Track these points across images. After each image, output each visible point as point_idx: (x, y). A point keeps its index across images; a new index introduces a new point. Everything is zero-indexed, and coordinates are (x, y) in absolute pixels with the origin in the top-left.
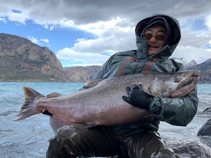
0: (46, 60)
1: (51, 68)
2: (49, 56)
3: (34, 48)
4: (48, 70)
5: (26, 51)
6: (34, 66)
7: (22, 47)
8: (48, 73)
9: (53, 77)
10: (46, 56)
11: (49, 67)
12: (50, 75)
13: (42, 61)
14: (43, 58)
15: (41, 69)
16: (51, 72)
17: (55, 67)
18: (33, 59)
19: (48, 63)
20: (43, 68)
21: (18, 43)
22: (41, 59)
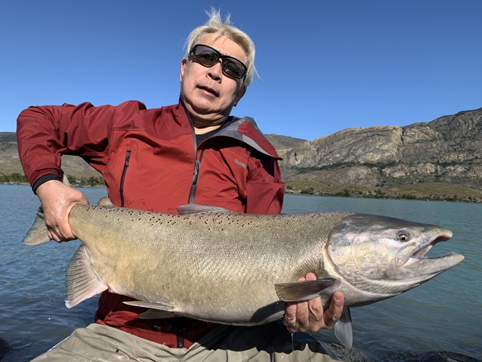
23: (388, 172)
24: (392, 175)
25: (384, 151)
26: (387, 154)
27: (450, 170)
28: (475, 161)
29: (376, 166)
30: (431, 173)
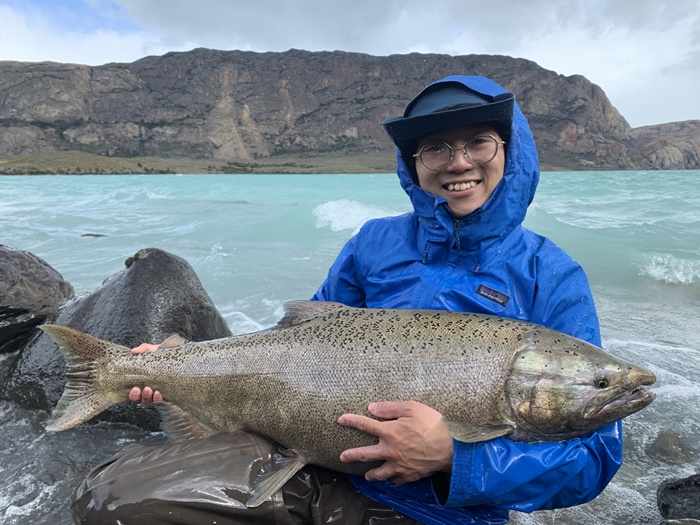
0: (574, 112)
1: (586, 131)
2: (585, 100)
3: (545, 82)
4: (579, 138)
5: (525, 92)
6: (541, 129)
7: (514, 82)
8: (576, 145)
9: (590, 155)
10: (576, 99)
11: (582, 131)
12: (582, 150)
13: (564, 116)
14: (568, 107)
15: (559, 137)
16: (584, 144)
17: (600, 129)
18: (541, 113)
19: (581, 119)
20: (563, 135)
21: (504, 73)
22: (562, 110)
23: (72, 135)
24: (78, 139)
25: (63, 104)
26: (69, 108)
27: (158, 132)
28: (186, 121)
29: (53, 126)
30: (135, 137)
